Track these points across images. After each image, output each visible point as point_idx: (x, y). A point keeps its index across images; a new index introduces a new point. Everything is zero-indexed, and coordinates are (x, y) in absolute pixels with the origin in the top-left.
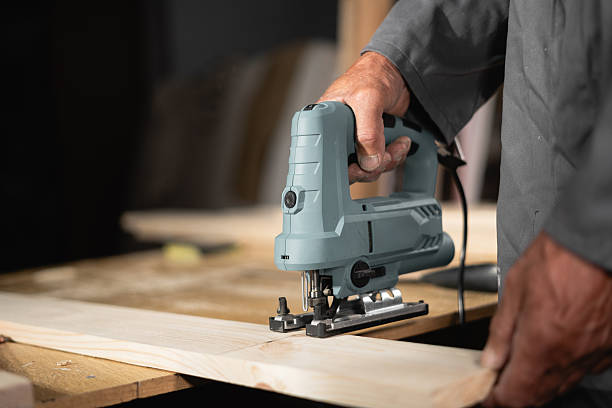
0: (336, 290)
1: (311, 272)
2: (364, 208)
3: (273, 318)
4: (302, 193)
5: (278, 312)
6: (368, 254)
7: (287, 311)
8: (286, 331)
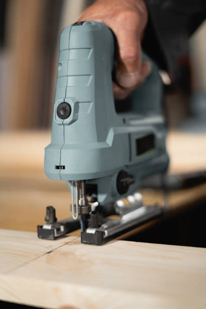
0: (102, 198)
1: (80, 182)
2: (124, 121)
3: (42, 227)
4: (77, 104)
5: (46, 220)
6: (127, 163)
7: (55, 219)
8: (56, 238)
